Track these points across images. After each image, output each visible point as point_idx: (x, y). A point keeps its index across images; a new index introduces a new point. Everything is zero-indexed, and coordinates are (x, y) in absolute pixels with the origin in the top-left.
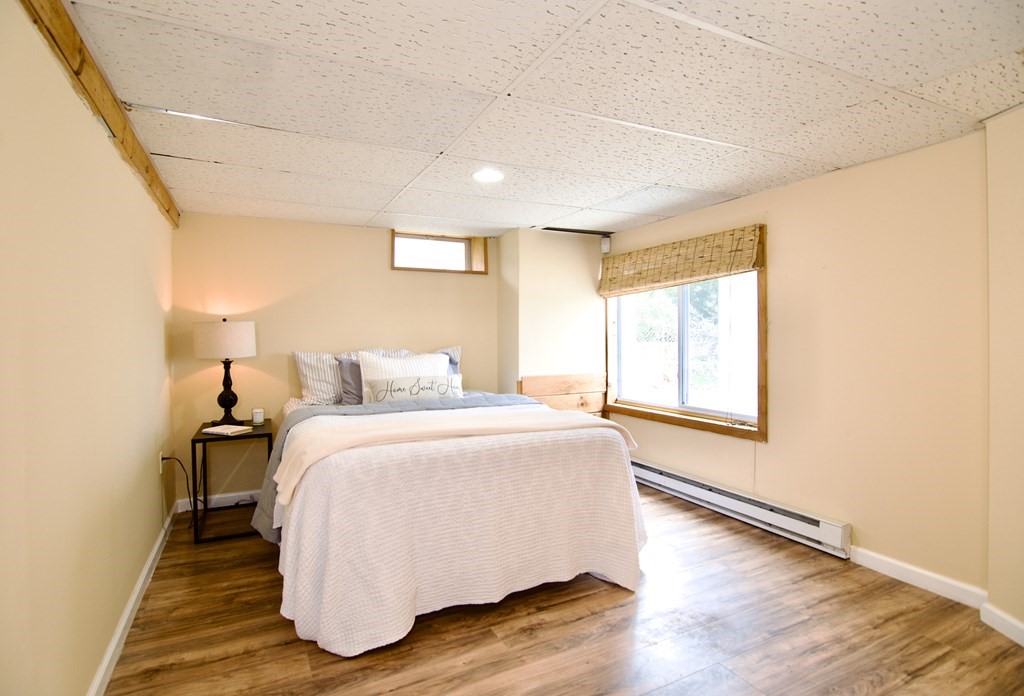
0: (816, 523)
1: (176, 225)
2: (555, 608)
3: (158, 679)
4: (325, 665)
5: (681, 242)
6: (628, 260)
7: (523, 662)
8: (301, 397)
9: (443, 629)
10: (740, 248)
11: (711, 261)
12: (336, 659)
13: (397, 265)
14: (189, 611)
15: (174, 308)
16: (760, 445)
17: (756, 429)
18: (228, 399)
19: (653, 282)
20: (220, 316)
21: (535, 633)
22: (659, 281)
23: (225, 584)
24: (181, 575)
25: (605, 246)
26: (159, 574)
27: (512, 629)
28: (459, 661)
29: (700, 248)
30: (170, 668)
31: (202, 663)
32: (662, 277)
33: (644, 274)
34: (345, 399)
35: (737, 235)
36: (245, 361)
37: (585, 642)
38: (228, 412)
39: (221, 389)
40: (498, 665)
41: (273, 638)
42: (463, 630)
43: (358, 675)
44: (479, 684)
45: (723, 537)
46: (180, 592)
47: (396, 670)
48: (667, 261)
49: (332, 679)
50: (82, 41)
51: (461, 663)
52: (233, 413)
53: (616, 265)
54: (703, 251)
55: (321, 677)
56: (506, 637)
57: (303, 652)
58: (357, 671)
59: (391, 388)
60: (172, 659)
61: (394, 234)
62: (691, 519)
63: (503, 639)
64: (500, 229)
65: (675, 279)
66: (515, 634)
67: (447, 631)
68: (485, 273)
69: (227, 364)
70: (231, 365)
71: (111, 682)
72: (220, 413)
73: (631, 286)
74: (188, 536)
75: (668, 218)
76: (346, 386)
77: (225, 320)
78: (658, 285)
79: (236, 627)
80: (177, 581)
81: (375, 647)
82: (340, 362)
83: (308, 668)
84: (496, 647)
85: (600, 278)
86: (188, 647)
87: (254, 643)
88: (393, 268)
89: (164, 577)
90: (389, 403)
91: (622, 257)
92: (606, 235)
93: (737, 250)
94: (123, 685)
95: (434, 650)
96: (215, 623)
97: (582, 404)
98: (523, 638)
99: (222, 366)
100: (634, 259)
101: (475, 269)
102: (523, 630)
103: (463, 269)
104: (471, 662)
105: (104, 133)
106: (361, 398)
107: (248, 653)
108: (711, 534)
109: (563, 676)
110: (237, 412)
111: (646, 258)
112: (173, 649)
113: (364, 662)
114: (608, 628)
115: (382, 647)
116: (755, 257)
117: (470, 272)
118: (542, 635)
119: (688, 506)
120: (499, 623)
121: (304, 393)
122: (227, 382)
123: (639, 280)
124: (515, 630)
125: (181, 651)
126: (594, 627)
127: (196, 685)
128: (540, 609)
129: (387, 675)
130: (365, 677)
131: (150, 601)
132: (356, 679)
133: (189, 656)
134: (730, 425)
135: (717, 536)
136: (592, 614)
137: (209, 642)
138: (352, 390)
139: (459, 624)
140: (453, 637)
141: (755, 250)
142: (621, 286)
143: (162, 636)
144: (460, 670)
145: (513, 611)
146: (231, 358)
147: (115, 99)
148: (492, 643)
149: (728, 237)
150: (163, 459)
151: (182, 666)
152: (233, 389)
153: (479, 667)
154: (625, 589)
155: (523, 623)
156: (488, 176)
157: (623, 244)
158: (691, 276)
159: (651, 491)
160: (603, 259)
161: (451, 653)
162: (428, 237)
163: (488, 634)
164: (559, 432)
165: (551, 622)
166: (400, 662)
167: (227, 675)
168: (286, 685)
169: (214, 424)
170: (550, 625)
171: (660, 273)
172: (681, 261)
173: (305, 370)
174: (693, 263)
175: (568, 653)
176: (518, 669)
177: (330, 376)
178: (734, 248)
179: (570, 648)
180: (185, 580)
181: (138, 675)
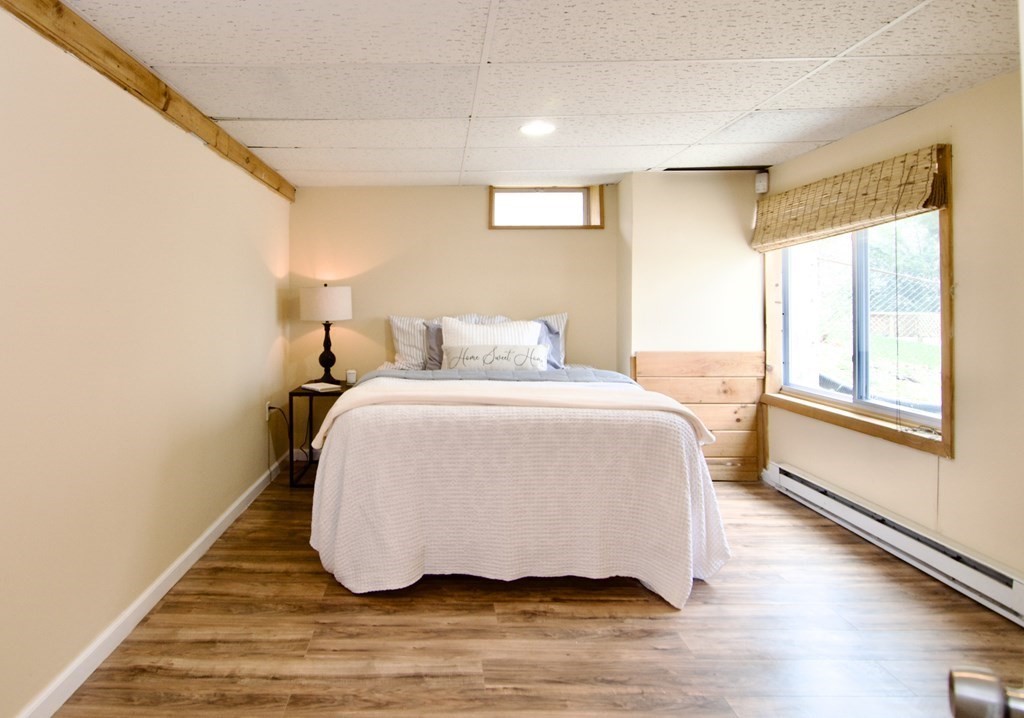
0: (1008, 582)
1: (292, 200)
2: (574, 603)
3: (220, 575)
4: (337, 595)
5: (844, 175)
6: (784, 201)
7: (504, 637)
8: (393, 361)
9: (449, 594)
10: (911, 179)
11: (875, 200)
12: (345, 592)
13: (497, 222)
14: (262, 535)
15: (291, 275)
16: (945, 462)
17: (939, 438)
18: (327, 359)
19: (809, 230)
20: (323, 281)
21: (534, 618)
22: (815, 229)
23: (296, 522)
24: (269, 508)
25: (761, 184)
26: (255, 505)
27: (514, 609)
28: (443, 620)
29: (865, 182)
30: (231, 570)
31: (252, 572)
32: (819, 223)
33: (800, 220)
34: (428, 365)
35: (910, 161)
36: (342, 323)
37: (581, 638)
38: (327, 371)
39: (322, 349)
40: (477, 632)
41: (310, 567)
42: (467, 599)
43: (357, 608)
44: (449, 641)
45: (869, 582)
46: (262, 521)
47: (388, 613)
48: (825, 203)
49: (335, 606)
50: (166, 86)
51: (446, 623)
52: (332, 373)
53: (771, 209)
54: (867, 186)
55: (328, 602)
56: (503, 614)
57: (324, 582)
58: (357, 605)
59: (465, 356)
60: (234, 565)
61: (491, 190)
62: (838, 554)
63: (498, 614)
64: (611, 176)
65: (832, 225)
66: (514, 614)
67: (452, 596)
68: (601, 227)
69: (327, 326)
70: (331, 328)
71: (192, 569)
72: (320, 371)
73: (785, 236)
74: (287, 481)
75: (832, 142)
76: (431, 352)
77: (326, 285)
78: (813, 234)
79: (288, 553)
80: (263, 512)
81: (378, 590)
82: (428, 327)
83: (323, 594)
84: (488, 619)
85: (754, 226)
86: (248, 559)
87: (294, 567)
88: (491, 227)
89: (257, 508)
90: (459, 371)
91: (778, 198)
92: (763, 170)
93: (905, 184)
94: (196, 573)
95: (429, 607)
96: (275, 548)
97: (725, 392)
98: (519, 619)
99: (323, 328)
100: (791, 200)
101: (593, 224)
102: (524, 613)
103: (580, 222)
104: (456, 624)
105: (200, 143)
106: (441, 363)
107: (287, 573)
108: (853, 575)
109: (533, 658)
110: (335, 372)
111: (804, 197)
112: (238, 558)
113: (366, 601)
114: (617, 634)
115: (383, 591)
116: (929, 191)
117: (588, 227)
118: (539, 621)
119: (847, 538)
120: (505, 601)
121: (396, 358)
122: (327, 343)
123: (793, 228)
124: (516, 611)
125: (243, 561)
126: (601, 629)
127: (241, 585)
128: (556, 600)
129: (379, 615)
130: (361, 611)
131: (240, 523)
132: (353, 610)
133: (246, 565)
134: (910, 432)
135: (859, 578)
136: (610, 617)
137: (264, 559)
138: (435, 357)
139: (466, 593)
140: (454, 602)
141: (931, 182)
142: (775, 237)
143: (236, 548)
144: (441, 627)
145: (528, 595)
146: (330, 319)
147: (204, 116)
148: (484, 615)
149: (898, 165)
150: (270, 408)
151: (239, 570)
152: (332, 349)
153: (460, 630)
154: (668, 604)
155: (529, 607)
156: (537, 129)
157: (783, 179)
158: (850, 221)
159: (809, 513)
160: (758, 202)
161: (442, 613)
162: (536, 189)
163: (488, 608)
164: (598, 411)
165: (558, 613)
166: (394, 608)
167: (264, 584)
168: (300, 600)
169: (316, 381)
170: (556, 615)
171: (818, 217)
172: (842, 200)
173: (397, 334)
174: (854, 203)
175: (556, 642)
176: (496, 641)
177: (419, 340)
178: (904, 182)
179: (560, 638)
180: (269, 513)
181: (209, 569)
